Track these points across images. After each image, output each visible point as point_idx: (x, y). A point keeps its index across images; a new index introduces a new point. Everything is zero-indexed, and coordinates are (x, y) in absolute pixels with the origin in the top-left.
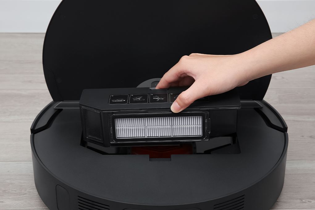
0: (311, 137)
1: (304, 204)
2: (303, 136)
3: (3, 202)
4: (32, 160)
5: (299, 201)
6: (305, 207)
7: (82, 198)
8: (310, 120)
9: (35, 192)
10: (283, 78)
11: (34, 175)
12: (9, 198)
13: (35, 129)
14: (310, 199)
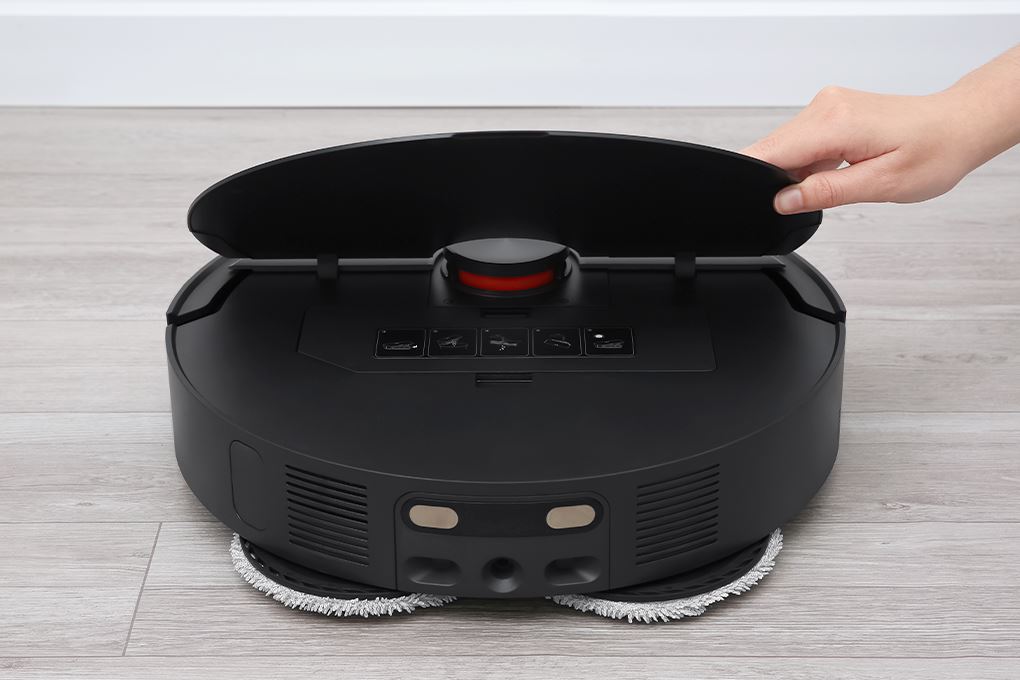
0: (924, 357)
1: (890, 512)
2: (902, 356)
3: (91, 504)
4: (169, 408)
5: (877, 505)
6: (893, 520)
7: (297, 470)
8: (927, 317)
9: (178, 482)
10: (862, 216)
11: (175, 444)
12: (107, 496)
13: (180, 314)
14: (908, 501)
